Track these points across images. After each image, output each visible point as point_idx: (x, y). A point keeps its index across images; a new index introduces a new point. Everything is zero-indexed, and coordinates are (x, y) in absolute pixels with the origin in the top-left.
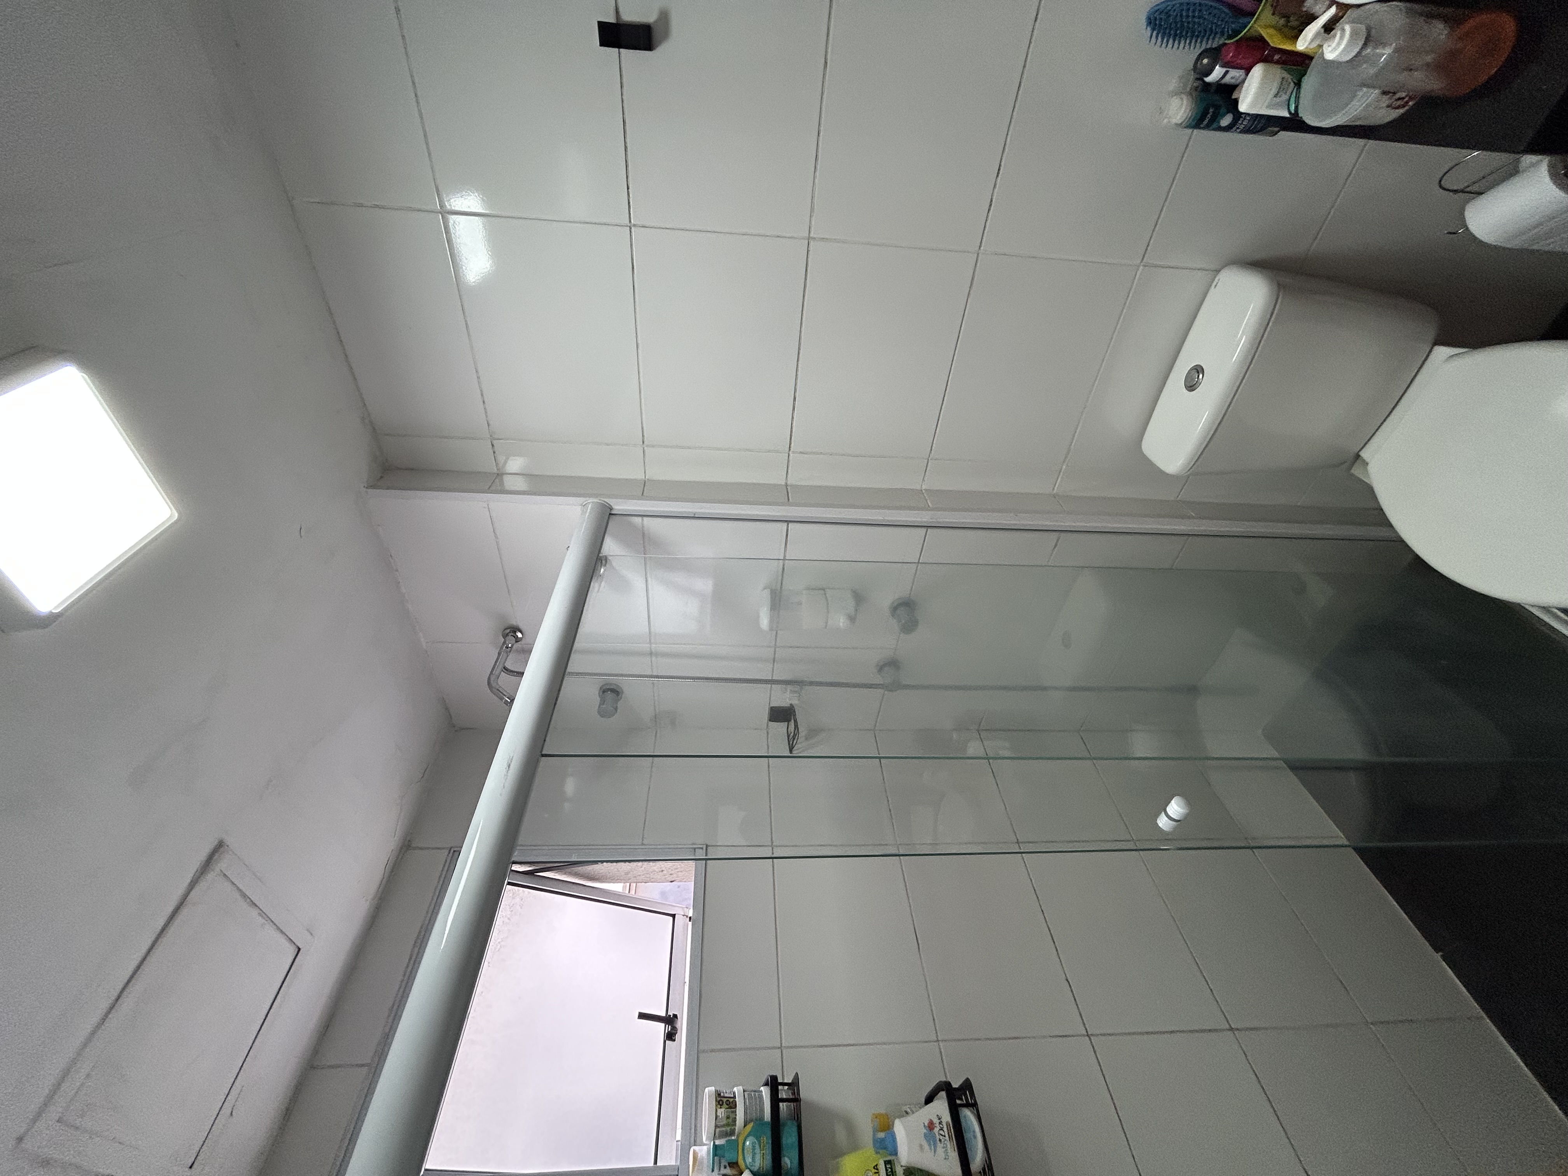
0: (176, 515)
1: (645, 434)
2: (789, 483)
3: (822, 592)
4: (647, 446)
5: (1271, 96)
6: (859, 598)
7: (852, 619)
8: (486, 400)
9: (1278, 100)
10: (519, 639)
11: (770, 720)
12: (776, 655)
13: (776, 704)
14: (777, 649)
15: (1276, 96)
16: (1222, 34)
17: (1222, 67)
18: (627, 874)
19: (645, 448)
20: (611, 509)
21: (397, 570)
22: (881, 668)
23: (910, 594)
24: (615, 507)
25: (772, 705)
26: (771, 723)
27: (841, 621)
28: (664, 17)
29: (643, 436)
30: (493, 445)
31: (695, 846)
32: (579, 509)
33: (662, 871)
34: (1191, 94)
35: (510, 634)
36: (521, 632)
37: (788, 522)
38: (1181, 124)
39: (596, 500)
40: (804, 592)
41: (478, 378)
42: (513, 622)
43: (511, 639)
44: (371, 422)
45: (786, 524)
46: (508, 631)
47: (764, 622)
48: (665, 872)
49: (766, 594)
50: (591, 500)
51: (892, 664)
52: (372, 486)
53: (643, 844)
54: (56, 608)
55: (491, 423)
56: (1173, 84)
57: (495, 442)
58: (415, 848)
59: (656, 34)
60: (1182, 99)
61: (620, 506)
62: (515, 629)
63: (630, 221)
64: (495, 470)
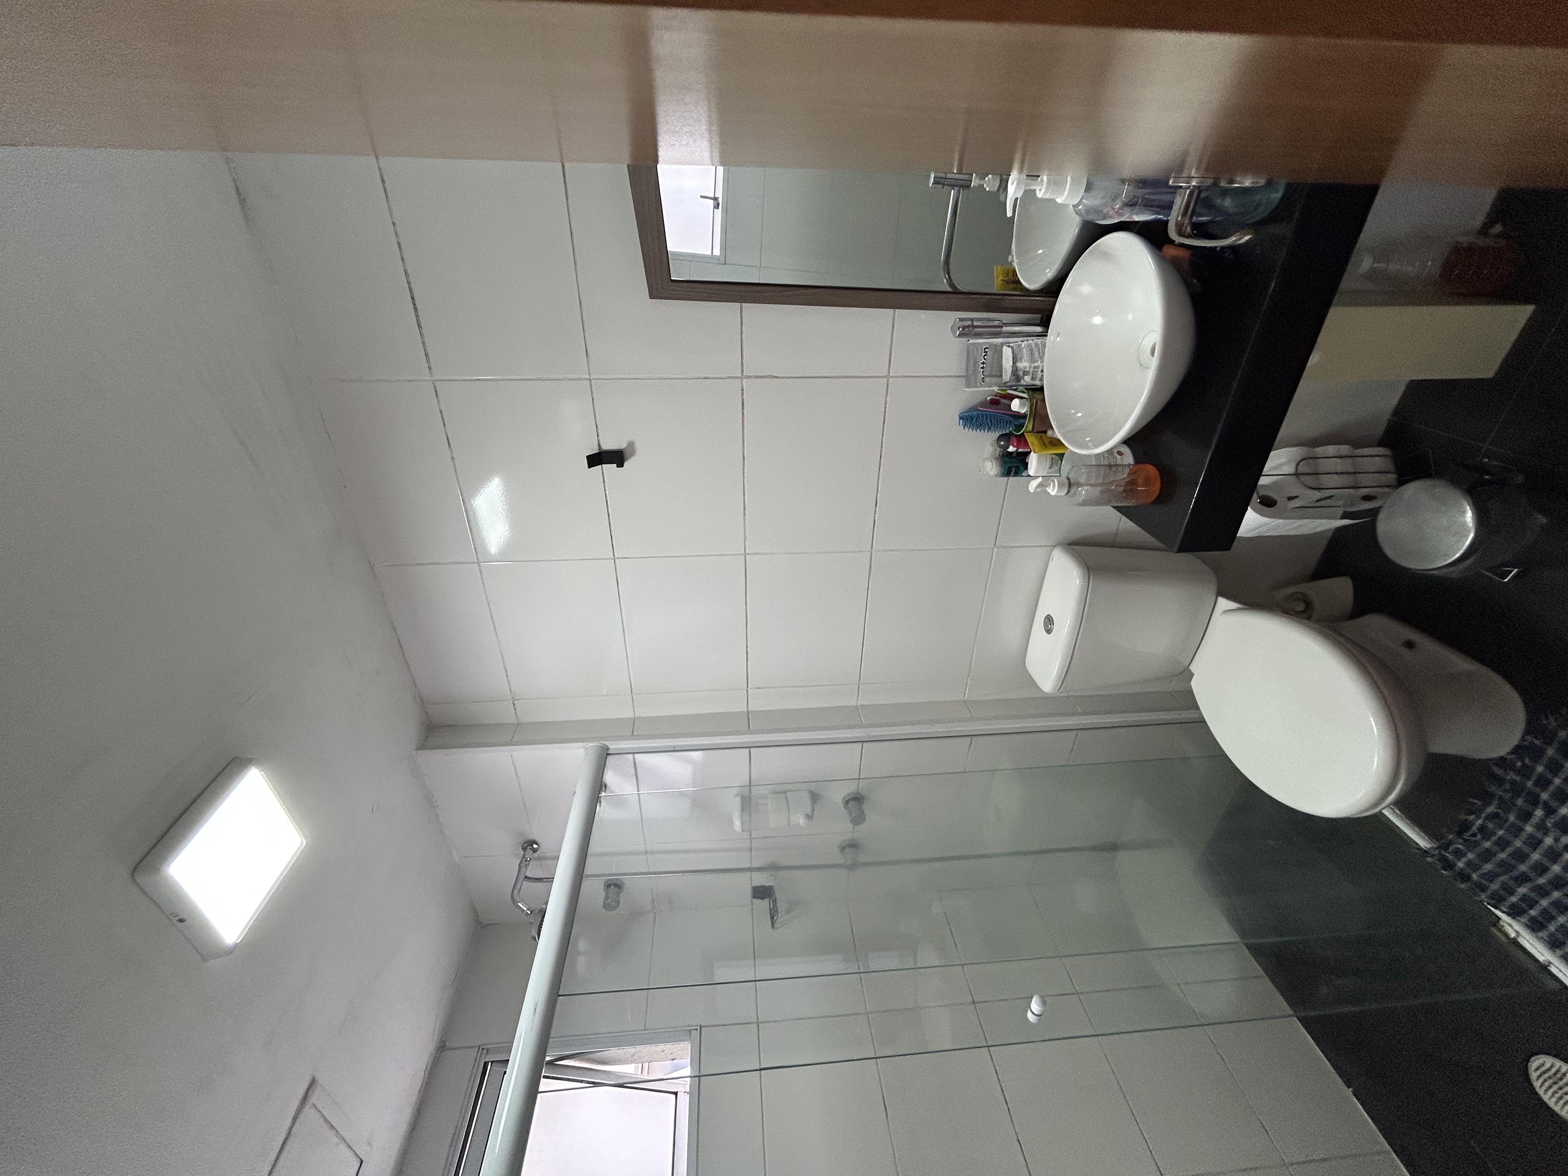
0: (305, 842)
1: (632, 685)
2: (749, 710)
3: (784, 795)
4: (635, 694)
5: (1048, 467)
6: (815, 797)
7: (809, 817)
8: (509, 674)
10: (535, 850)
11: (754, 897)
12: (753, 845)
13: (756, 883)
14: (753, 840)
16: (1009, 429)
18: (634, 1055)
19: (634, 696)
20: (608, 749)
21: (437, 806)
22: (842, 849)
23: (858, 790)
24: (611, 747)
25: (754, 885)
26: (755, 901)
27: (801, 820)
28: (631, 445)
29: (631, 688)
30: (514, 704)
31: (691, 1028)
32: (582, 751)
33: (664, 1051)
34: (998, 456)
35: (529, 847)
36: (537, 844)
37: (749, 747)
38: (997, 474)
39: (596, 744)
40: (769, 796)
41: (503, 660)
42: (531, 837)
43: (529, 852)
44: (421, 697)
45: (748, 750)
46: (526, 845)
47: (737, 824)
48: (666, 1052)
49: (738, 800)
50: (591, 744)
51: (853, 845)
52: (422, 746)
53: (645, 1029)
54: (238, 938)
55: (512, 689)
57: (515, 702)
58: (449, 1049)
59: (627, 453)
60: (994, 459)
61: (613, 746)
62: (532, 842)
63: (614, 556)
64: (514, 721)
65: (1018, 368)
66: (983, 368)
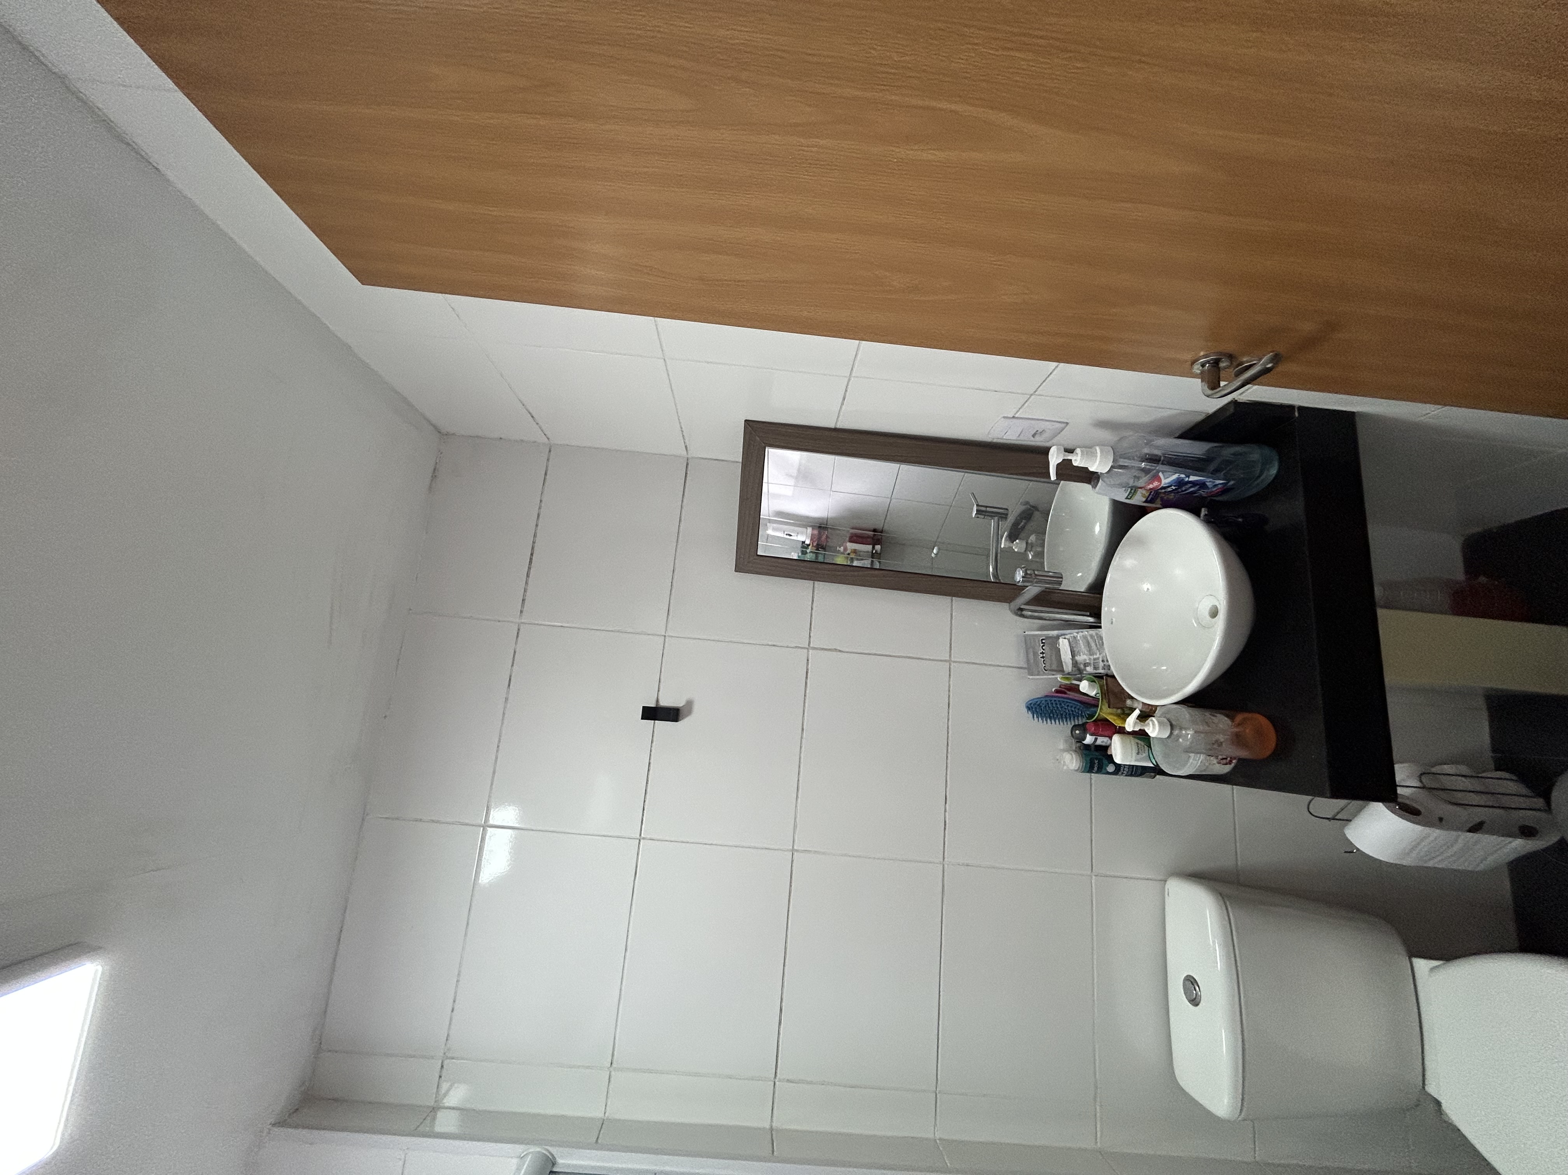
1: (615, 1053)
2: (774, 1126)
4: (615, 1069)
5: (1134, 754)
8: (456, 1008)
9: (1140, 755)
15: (1138, 753)
16: (1082, 716)
17: (1092, 735)
19: (613, 1073)
20: (557, 1166)
24: (560, 1161)
29: (613, 1055)
30: (441, 1070)
32: (516, 1161)
34: (1076, 751)
38: (1078, 770)
39: (538, 1149)
44: (321, 1036)
50: (532, 1149)
52: (283, 1122)
55: (450, 1039)
56: (1062, 746)
57: (445, 1065)
59: (683, 712)
60: (1071, 754)
61: (569, 1160)
63: (640, 835)
64: (432, 1103)
65: (1078, 662)
66: (1043, 657)
